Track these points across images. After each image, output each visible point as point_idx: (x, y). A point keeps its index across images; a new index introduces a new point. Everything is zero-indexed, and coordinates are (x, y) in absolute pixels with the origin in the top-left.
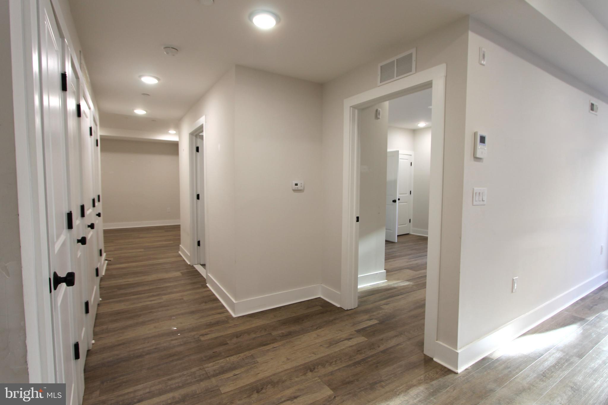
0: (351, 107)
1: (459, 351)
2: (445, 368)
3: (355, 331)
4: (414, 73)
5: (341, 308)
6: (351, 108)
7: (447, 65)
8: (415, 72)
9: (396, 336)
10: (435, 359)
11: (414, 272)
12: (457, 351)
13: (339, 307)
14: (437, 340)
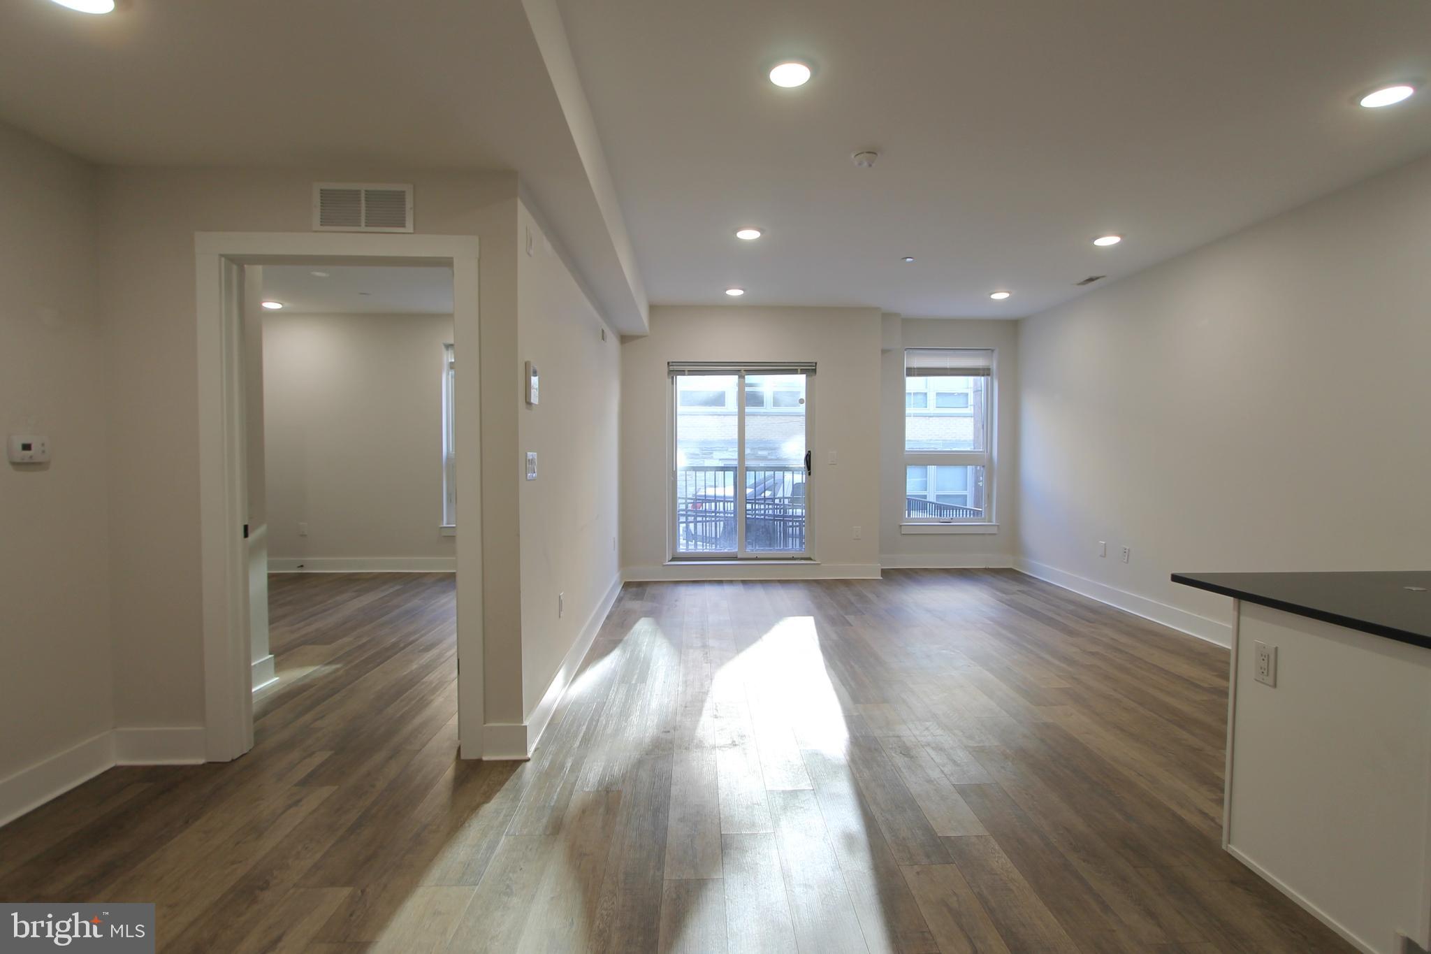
0: (221, 255)
1: (526, 723)
2: (507, 761)
3: (296, 785)
4: (411, 233)
5: (210, 763)
6: (223, 259)
7: (480, 239)
8: (411, 230)
9: (391, 758)
10: (485, 758)
11: (329, 646)
12: (524, 725)
13: (203, 765)
14: (485, 724)
